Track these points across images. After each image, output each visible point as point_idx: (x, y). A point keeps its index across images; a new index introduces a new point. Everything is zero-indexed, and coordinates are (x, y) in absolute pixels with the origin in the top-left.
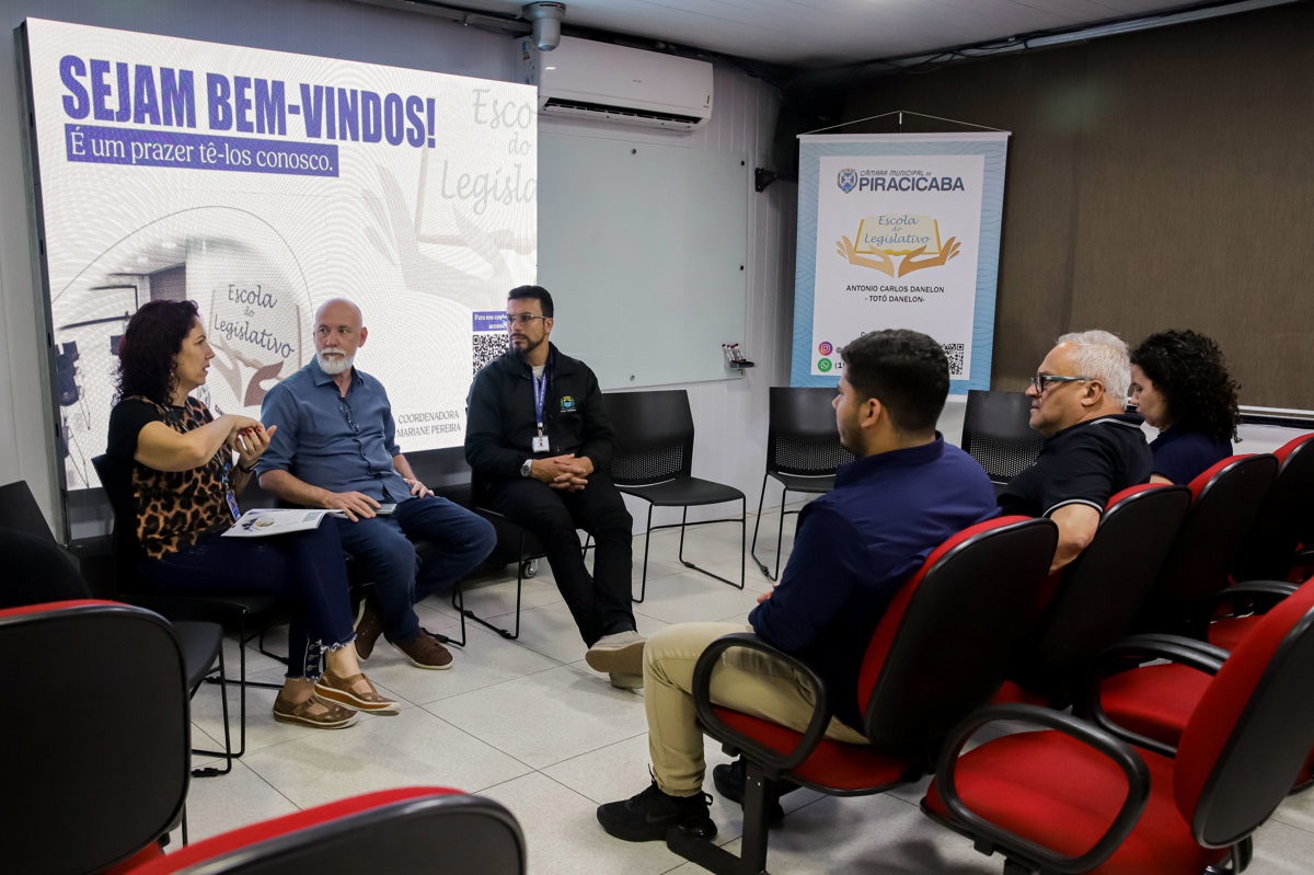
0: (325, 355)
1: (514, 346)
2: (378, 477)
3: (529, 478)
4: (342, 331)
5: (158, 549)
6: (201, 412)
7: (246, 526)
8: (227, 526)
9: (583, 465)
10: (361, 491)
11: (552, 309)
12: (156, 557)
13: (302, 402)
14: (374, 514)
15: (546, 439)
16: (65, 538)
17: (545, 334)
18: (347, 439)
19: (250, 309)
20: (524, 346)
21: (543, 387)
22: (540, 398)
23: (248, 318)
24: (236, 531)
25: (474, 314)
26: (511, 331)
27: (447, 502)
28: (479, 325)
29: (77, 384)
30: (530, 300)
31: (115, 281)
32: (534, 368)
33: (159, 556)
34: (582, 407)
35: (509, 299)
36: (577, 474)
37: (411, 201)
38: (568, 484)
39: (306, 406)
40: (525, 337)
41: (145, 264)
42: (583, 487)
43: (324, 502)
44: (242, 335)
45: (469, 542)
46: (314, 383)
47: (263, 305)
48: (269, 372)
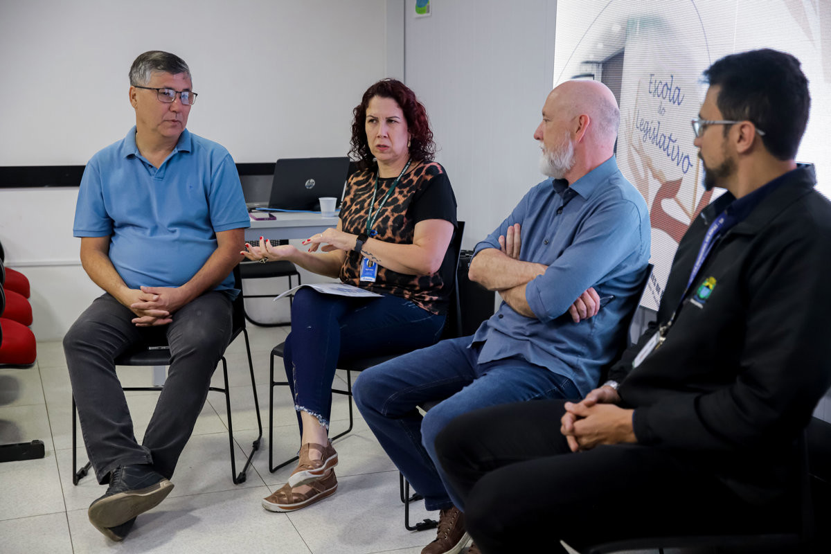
19: (663, 105)
23: (660, 117)
31: (584, 69)
44: (654, 138)
47: (672, 100)
48: (670, 189)
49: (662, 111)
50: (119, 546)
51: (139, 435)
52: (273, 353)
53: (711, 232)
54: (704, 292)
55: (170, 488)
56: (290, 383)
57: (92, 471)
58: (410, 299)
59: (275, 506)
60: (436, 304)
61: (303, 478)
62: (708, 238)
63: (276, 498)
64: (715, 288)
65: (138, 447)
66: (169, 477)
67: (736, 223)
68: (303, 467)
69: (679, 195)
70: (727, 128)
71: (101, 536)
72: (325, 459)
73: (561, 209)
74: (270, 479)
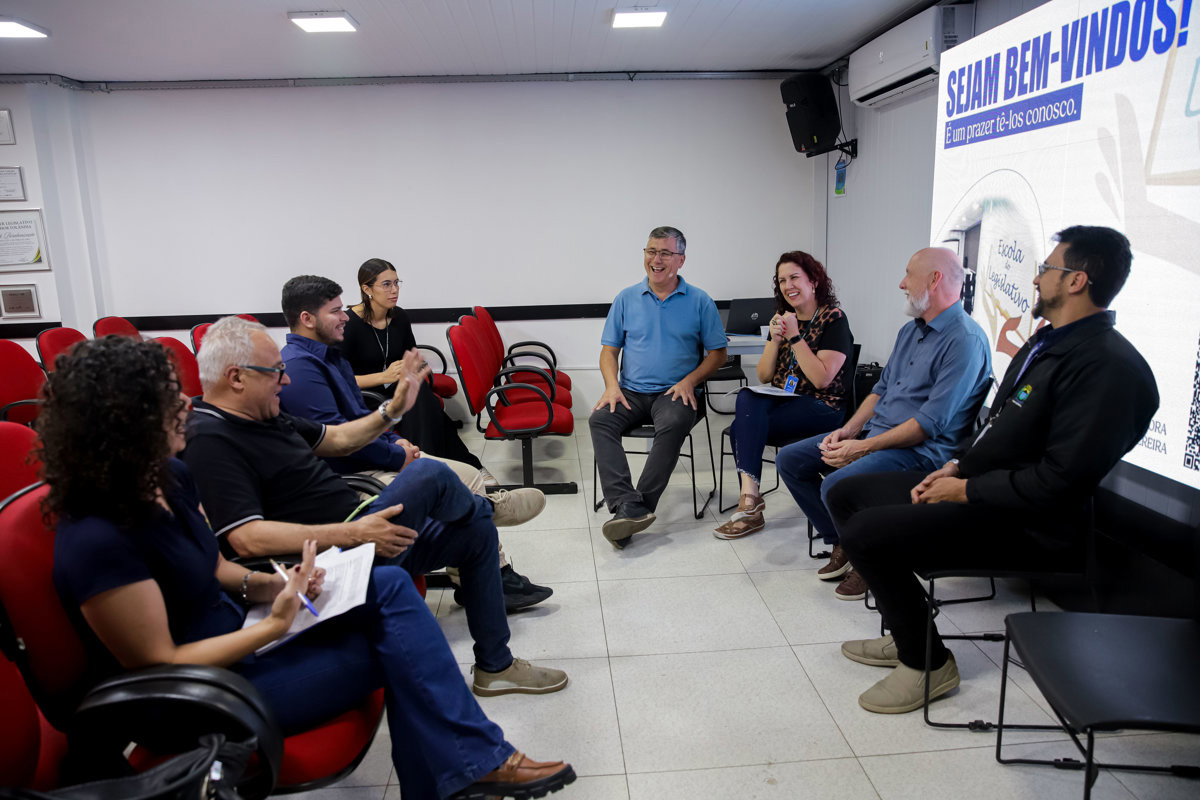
19: (1009, 263)
23: (1006, 272)
31: (952, 235)
37: (1145, 128)
41: (965, 223)
44: (1002, 287)
47: (1015, 259)
48: (1012, 324)
49: (1008, 267)
50: (621, 552)
51: (635, 483)
52: (724, 433)
53: (1032, 352)
54: (1023, 396)
55: (654, 519)
56: (734, 454)
57: (605, 504)
58: (820, 398)
59: (721, 535)
60: (839, 403)
61: (741, 517)
62: (1030, 356)
63: (723, 529)
64: (1031, 394)
65: (634, 490)
66: (653, 511)
67: (1050, 347)
68: (742, 509)
69: (1018, 329)
70: (1065, 274)
71: (610, 545)
72: (756, 505)
73: (922, 339)
74: (719, 517)
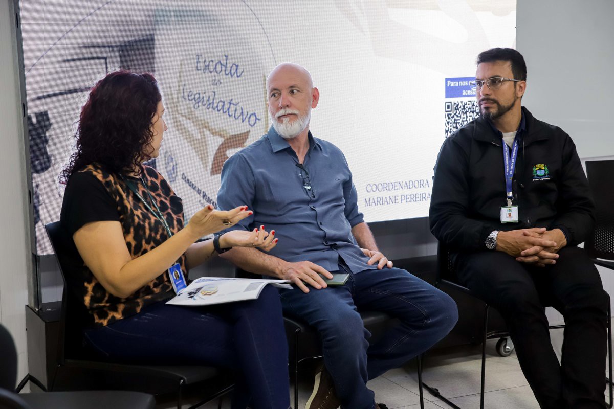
0: (279, 117)
1: (484, 111)
2: (334, 247)
3: (494, 250)
4: (292, 92)
5: (103, 315)
6: (158, 182)
7: (191, 295)
8: (173, 294)
9: (555, 237)
10: (315, 261)
11: (525, 72)
12: (102, 324)
13: (258, 171)
14: (325, 285)
15: (515, 209)
16: (35, 302)
17: (517, 98)
18: (304, 206)
19: (217, 79)
20: (494, 111)
21: (514, 155)
22: (510, 167)
23: (214, 88)
24: (182, 299)
25: (447, 80)
26: (480, 96)
27: (407, 274)
28: (451, 92)
29: (49, 153)
30: (500, 62)
31: (87, 52)
32: (504, 134)
33: (105, 323)
34: (557, 176)
35: (479, 63)
36: (546, 248)
38: (536, 258)
39: (261, 173)
40: (495, 101)
41: (116, 36)
42: (554, 262)
43: (277, 272)
44: (210, 105)
45: (427, 318)
46: (272, 151)
47: (230, 74)
48: (236, 141)
49: (216, 83)
